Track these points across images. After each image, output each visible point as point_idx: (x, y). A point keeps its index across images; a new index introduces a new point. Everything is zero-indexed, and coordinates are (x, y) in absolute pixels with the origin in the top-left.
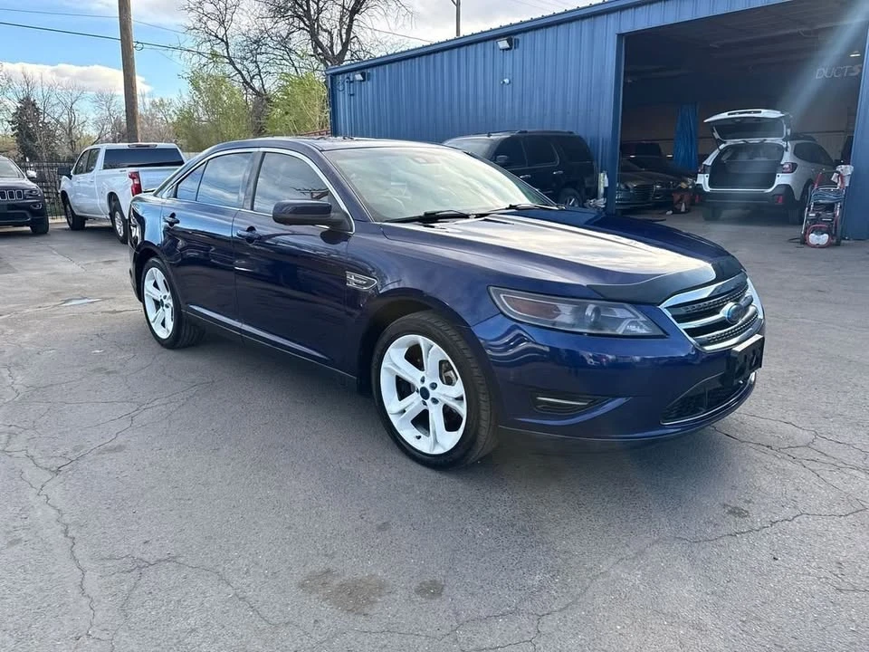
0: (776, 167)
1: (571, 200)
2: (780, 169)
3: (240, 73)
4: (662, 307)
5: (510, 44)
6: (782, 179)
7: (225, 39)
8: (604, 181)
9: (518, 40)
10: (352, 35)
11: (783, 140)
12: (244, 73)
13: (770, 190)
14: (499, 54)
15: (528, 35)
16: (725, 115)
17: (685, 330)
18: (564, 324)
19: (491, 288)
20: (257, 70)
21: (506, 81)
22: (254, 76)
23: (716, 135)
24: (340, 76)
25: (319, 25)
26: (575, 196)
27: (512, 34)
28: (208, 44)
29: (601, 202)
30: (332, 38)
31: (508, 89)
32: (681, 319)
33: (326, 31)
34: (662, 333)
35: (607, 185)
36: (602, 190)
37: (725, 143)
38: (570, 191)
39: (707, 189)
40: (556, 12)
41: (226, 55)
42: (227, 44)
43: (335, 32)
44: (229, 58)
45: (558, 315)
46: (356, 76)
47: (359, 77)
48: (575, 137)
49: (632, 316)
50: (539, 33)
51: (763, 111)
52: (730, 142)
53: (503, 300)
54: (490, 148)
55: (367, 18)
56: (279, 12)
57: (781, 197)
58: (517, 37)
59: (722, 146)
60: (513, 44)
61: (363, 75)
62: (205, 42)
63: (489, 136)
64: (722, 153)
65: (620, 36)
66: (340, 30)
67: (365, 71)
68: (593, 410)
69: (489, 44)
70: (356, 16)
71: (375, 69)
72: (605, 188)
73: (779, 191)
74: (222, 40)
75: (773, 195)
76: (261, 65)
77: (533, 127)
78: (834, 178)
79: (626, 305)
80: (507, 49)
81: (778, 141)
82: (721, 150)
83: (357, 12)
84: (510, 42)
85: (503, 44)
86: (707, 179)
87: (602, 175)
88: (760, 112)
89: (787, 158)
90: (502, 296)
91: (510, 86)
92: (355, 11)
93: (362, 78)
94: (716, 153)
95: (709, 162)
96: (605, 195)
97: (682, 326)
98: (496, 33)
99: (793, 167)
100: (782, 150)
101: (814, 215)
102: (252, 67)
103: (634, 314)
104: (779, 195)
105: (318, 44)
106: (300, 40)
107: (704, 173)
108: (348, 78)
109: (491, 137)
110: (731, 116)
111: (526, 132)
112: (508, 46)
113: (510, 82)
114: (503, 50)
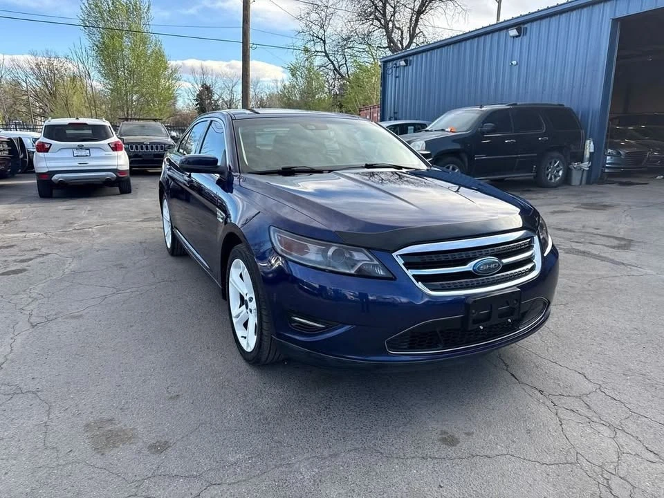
1: (555, 162)
3: (332, 63)
4: (394, 255)
5: (519, 32)
7: (323, 38)
8: (590, 147)
9: (526, 28)
10: (417, 31)
12: (334, 62)
14: (510, 41)
15: (535, 24)
17: (414, 276)
18: (310, 261)
19: (272, 228)
20: (344, 60)
21: (514, 62)
22: (341, 65)
24: (390, 63)
25: (394, 25)
26: (559, 158)
27: (521, 25)
28: (313, 42)
29: (586, 165)
30: (402, 34)
31: (516, 69)
32: (409, 265)
33: (399, 28)
34: (391, 276)
35: (592, 151)
36: (587, 155)
38: (556, 154)
40: (559, 3)
41: (323, 50)
42: (324, 43)
43: (405, 30)
44: (325, 52)
45: (308, 252)
46: (401, 62)
47: (403, 63)
48: (566, 108)
49: (368, 259)
50: (544, 22)
54: (479, 117)
55: (430, 17)
56: (364, 16)
58: (525, 26)
60: (521, 32)
61: (406, 61)
62: (310, 41)
63: (481, 108)
65: (615, 21)
66: (409, 28)
67: (408, 58)
68: (328, 332)
69: (502, 32)
70: (422, 16)
71: (415, 56)
72: (590, 153)
74: (321, 39)
76: (348, 57)
77: (526, 100)
79: (363, 249)
80: (517, 37)
83: (422, 13)
84: (519, 30)
85: (513, 32)
87: (588, 141)
91: (517, 66)
92: (420, 12)
93: (405, 64)
96: (590, 159)
97: (410, 273)
98: (507, 24)
102: (340, 58)
103: (370, 258)
105: (390, 40)
106: (379, 37)
108: (396, 64)
109: (483, 109)
111: (516, 104)
112: (517, 34)
113: (517, 64)
114: (514, 37)
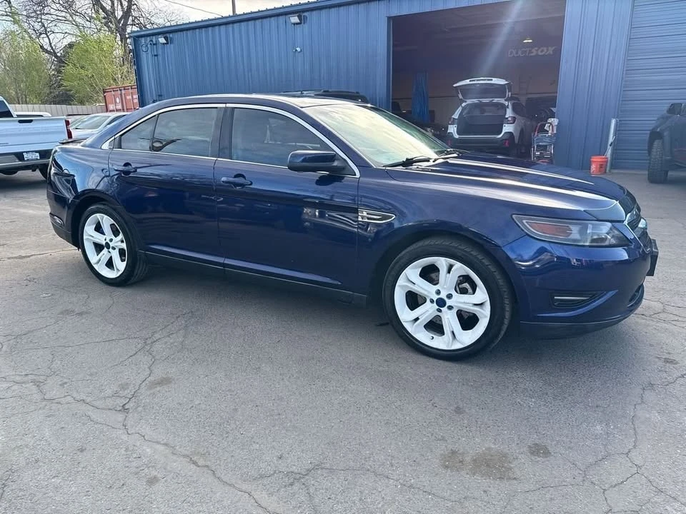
0: (502, 120)
2: (505, 121)
4: (625, 223)
5: (300, 19)
6: (507, 128)
9: (307, 17)
10: (132, 3)
11: (506, 100)
13: (500, 136)
14: (290, 28)
15: (315, 13)
16: (467, 82)
18: (576, 240)
19: (514, 216)
21: (298, 49)
23: (461, 97)
24: (143, 39)
27: (301, 12)
30: (114, 4)
31: (300, 56)
34: (629, 242)
37: (466, 102)
39: (457, 136)
45: (571, 233)
46: (160, 39)
47: (162, 40)
48: (362, 96)
50: (324, 13)
51: (494, 79)
52: (469, 101)
53: (526, 224)
57: (507, 141)
58: (306, 14)
59: (464, 104)
60: (302, 20)
61: (166, 38)
63: (302, 93)
64: (464, 109)
65: (389, 18)
67: (168, 35)
68: (592, 303)
69: (281, 19)
71: (177, 35)
73: (506, 137)
75: (502, 139)
78: (546, 127)
79: (608, 223)
80: (297, 24)
81: (502, 101)
82: (463, 108)
84: (300, 17)
85: (295, 19)
86: (456, 129)
88: (492, 80)
89: (509, 113)
90: (524, 221)
91: (302, 53)
93: (165, 42)
94: (460, 109)
95: (456, 116)
98: (286, 10)
99: (514, 119)
100: (504, 108)
101: (539, 153)
104: (506, 140)
105: (102, 8)
107: (453, 124)
108: (151, 41)
110: (471, 83)
111: (328, 91)
112: (298, 21)
113: (301, 50)
114: (294, 24)
